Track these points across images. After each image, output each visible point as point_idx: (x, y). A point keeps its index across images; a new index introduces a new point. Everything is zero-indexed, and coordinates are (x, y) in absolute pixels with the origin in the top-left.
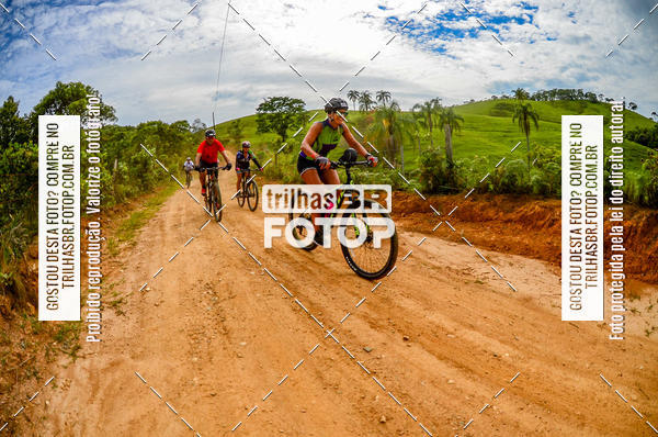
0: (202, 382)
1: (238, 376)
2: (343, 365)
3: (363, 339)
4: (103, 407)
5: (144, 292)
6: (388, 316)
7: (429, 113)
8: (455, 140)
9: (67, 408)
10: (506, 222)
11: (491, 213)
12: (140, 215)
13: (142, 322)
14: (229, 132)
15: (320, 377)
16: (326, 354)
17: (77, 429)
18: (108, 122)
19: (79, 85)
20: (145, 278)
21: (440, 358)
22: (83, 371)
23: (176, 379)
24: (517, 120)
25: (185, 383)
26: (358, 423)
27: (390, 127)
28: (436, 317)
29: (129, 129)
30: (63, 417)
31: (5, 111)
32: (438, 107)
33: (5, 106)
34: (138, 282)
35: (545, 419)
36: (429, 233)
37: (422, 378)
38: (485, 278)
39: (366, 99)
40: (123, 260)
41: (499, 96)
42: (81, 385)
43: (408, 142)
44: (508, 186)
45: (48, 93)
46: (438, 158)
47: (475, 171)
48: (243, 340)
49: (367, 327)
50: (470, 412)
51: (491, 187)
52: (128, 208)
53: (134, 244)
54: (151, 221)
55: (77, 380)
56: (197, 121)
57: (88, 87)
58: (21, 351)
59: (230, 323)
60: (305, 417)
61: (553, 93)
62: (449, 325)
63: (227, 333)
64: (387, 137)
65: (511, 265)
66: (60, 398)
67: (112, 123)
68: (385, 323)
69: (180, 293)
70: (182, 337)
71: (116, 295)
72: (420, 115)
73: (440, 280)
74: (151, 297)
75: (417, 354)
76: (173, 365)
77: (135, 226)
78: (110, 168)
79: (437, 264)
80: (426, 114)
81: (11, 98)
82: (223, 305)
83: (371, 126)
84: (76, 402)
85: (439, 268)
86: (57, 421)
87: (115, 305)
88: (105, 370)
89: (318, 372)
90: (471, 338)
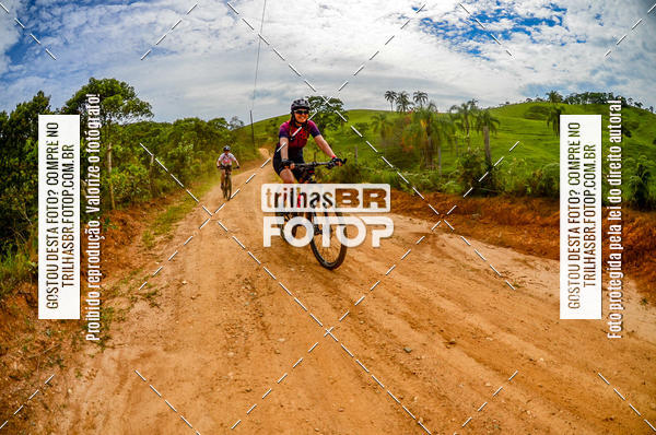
0: (237, 377)
1: (275, 372)
2: (382, 365)
3: (403, 339)
4: (129, 399)
5: (180, 286)
6: (428, 317)
7: (466, 115)
8: (492, 143)
9: (91, 397)
10: (543, 226)
11: (528, 216)
12: (177, 210)
13: (177, 314)
14: (267, 130)
15: (359, 376)
16: (366, 353)
17: (100, 419)
18: (144, 118)
19: (113, 81)
20: (182, 271)
21: (479, 360)
22: (112, 361)
23: (210, 373)
24: (551, 123)
25: (219, 377)
26: (396, 423)
27: (428, 128)
28: (475, 320)
29: (165, 125)
30: (85, 407)
31: (34, 106)
32: (474, 109)
33: (35, 100)
34: (173, 274)
35: (574, 425)
36: (467, 235)
37: (460, 381)
38: (523, 282)
39: (403, 100)
40: (158, 253)
41: (534, 99)
42: (108, 375)
43: (445, 144)
44: (545, 189)
45: (81, 88)
46: (477, 160)
47: (513, 174)
48: (281, 336)
49: (408, 327)
50: (505, 416)
51: (529, 190)
52: (165, 202)
53: (171, 238)
54: (188, 216)
55: (104, 371)
56: (235, 119)
57: (123, 84)
58: (46, 339)
59: (268, 319)
60: (342, 416)
61: (586, 96)
62: (487, 327)
63: (265, 328)
64: (425, 138)
65: (547, 269)
66: (83, 387)
67: (148, 119)
68: (426, 324)
69: (217, 287)
70: (219, 331)
71: (150, 287)
72: (457, 117)
73: (479, 283)
74: (187, 290)
75: (457, 356)
76: (207, 359)
77: (171, 220)
78: (146, 163)
79: (476, 267)
80: (463, 116)
81: (40, 92)
82: (262, 300)
83: (409, 127)
84: (101, 392)
85: (478, 270)
86: (78, 410)
87: (148, 297)
88: (135, 362)
89: (356, 371)
90: (509, 342)
